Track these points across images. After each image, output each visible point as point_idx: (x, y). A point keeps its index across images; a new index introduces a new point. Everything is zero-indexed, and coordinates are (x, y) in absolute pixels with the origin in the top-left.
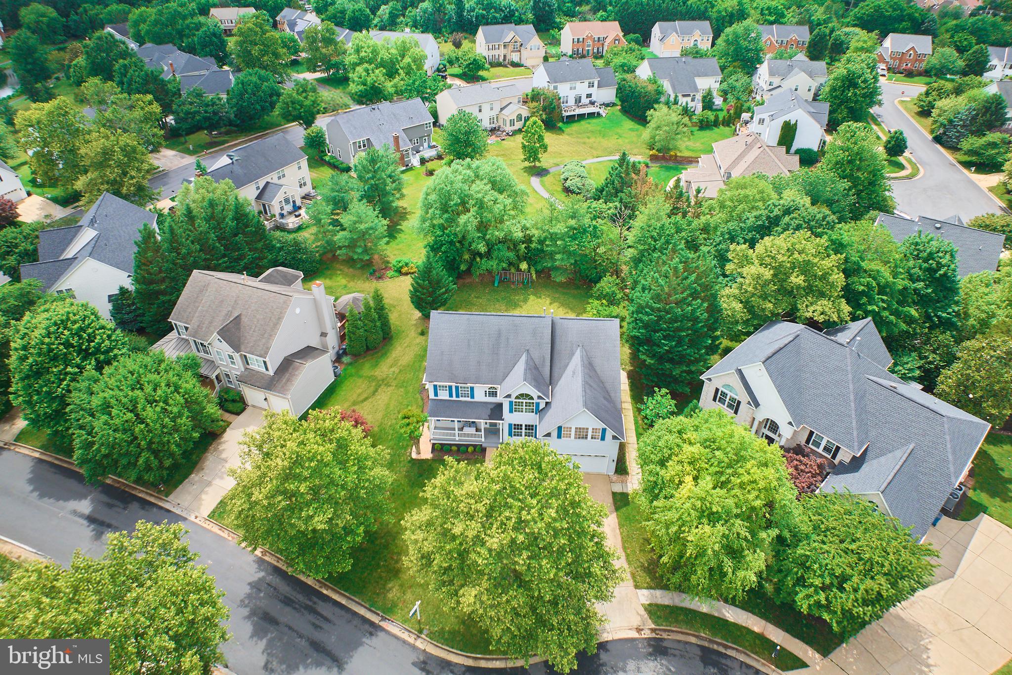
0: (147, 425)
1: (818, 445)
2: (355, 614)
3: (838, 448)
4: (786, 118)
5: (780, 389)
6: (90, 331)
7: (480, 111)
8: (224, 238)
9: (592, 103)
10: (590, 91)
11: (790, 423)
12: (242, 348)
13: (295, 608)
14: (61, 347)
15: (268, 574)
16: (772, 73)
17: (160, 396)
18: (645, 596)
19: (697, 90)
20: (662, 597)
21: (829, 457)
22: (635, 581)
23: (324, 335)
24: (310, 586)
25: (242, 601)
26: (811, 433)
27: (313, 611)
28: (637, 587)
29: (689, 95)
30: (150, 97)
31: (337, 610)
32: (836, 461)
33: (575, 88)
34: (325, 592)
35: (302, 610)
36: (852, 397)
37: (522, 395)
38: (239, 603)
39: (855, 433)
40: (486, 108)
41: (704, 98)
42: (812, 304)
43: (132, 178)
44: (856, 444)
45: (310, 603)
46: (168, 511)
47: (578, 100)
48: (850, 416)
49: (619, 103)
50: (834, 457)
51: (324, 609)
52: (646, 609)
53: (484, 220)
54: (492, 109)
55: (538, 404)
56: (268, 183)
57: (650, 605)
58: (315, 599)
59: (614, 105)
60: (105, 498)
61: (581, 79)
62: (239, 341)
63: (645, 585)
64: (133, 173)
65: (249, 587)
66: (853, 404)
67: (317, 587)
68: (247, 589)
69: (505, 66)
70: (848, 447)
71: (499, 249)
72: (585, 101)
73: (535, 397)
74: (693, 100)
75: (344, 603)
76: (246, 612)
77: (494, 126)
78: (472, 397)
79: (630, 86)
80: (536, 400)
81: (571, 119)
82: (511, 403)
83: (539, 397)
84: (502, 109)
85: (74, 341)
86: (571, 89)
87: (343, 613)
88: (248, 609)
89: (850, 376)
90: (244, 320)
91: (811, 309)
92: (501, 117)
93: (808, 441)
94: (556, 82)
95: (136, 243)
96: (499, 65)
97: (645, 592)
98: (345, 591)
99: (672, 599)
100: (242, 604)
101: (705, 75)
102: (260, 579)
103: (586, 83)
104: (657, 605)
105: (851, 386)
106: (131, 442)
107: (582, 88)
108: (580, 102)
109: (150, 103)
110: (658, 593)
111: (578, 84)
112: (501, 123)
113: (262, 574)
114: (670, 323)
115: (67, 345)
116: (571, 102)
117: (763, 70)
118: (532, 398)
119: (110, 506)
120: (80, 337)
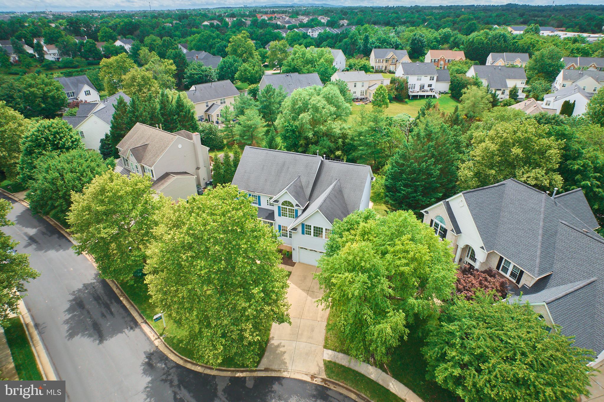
0: (65, 182)
1: (505, 270)
2: (130, 315)
3: (522, 272)
4: (567, 99)
5: (476, 217)
6: (62, 135)
7: (355, 86)
8: (166, 115)
9: (431, 90)
10: (431, 82)
11: (482, 248)
12: (143, 161)
13: (99, 303)
14: (43, 139)
15: (97, 282)
16: (565, 78)
17: (79, 170)
18: (329, 355)
19: (506, 86)
20: (342, 360)
21: (515, 281)
22: (326, 343)
23: (198, 168)
24: (115, 294)
25: (74, 292)
26: (501, 259)
27: (107, 307)
28: (325, 347)
29: (500, 90)
30: (171, 61)
31: (122, 310)
32: (520, 286)
33: (420, 79)
34: (121, 299)
35: (102, 305)
36: (540, 232)
37: (286, 202)
38: (72, 292)
39: (538, 261)
40: (359, 85)
41: (511, 92)
42: (527, 172)
43: (144, 93)
44: (537, 269)
45: (109, 302)
46: (70, 241)
47: (422, 87)
48: (536, 246)
49: (450, 92)
50: (518, 282)
51: (114, 308)
52: (325, 364)
53: (315, 118)
54: (363, 86)
55: (297, 211)
56: (214, 104)
57: (330, 362)
58: (113, 301)
59: (447, 93)
60: (44, 230)
61: (425, 74)
62: (142, 157)
63: (332, 348)
64: (145, 90)
65: (82, 286)
66: (540, 238)
67: (118, 295)
68: (80, 286)
69: (385, 73)
70: (530, 270)
71: (324, 140)
72: (426, 88)
73: (294, 205)
74: (503, 93)
75: (128, 307)
76: (71, 297)
77: (363, 97)
78: (260, 204)
79: (457, 80)
80: (296, 208)
81: (415, 97)
82: (279, 207)
83: (297, 205)
84: (369, 87)
85: (51, 138)
86: (418, 79)
87: (123, 312)
88: (74, 297)
89: (542, 216)
90: (149, 147)
91: (525, 176)
92: (369, 91)
93: (498, 268)
94: (408, 74)
95: (113, 105)
96: (382, 72)
97: (330, 352)
98: (132, 300)
99: (350, 362)
100: (73, 293)
101: (514, 78)
102: (91, 283)
103: (429, 77)
104: (335, 363)
105: (541, 224)
106: (55, 192)
107: (426, 80)
108: (423, 88)
109: (171, 64)
110: (341, 355)
111: (423, 78)
112: (368, 96)
113: (95, 281)
114: (408, 175)
115: (47, 139)
116: (417, 88)
117: (560, 78)
118: (292, 206)
119: (43, 234)
120: (55, 137)
